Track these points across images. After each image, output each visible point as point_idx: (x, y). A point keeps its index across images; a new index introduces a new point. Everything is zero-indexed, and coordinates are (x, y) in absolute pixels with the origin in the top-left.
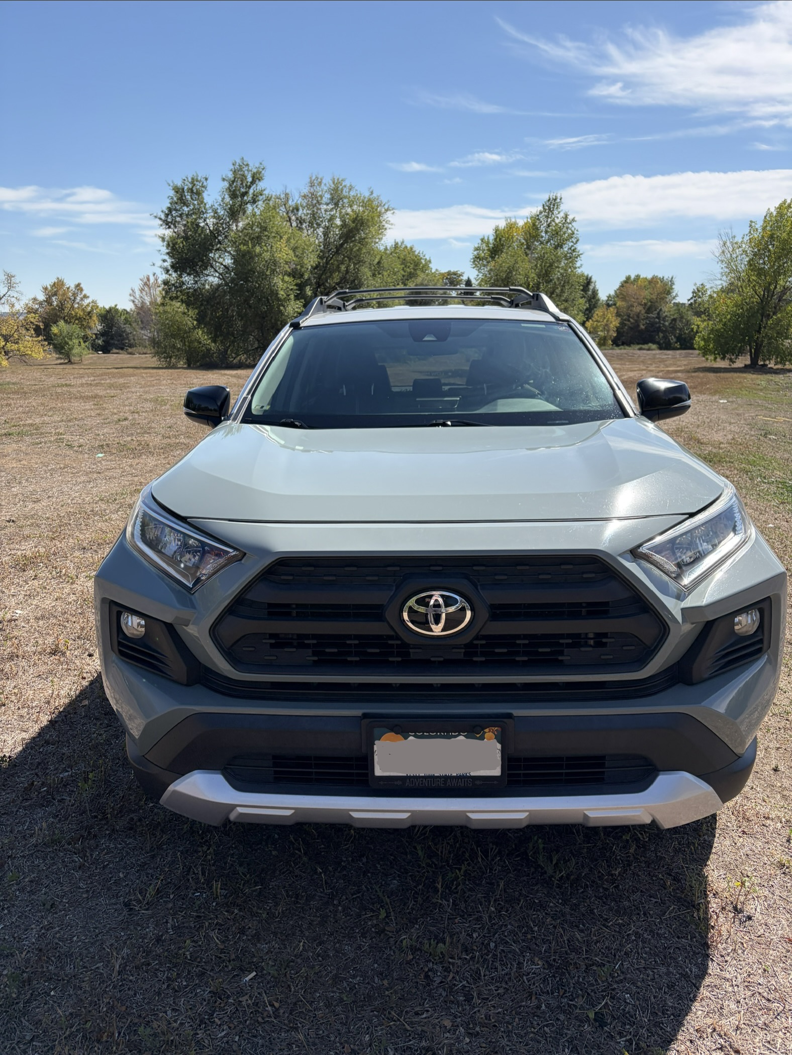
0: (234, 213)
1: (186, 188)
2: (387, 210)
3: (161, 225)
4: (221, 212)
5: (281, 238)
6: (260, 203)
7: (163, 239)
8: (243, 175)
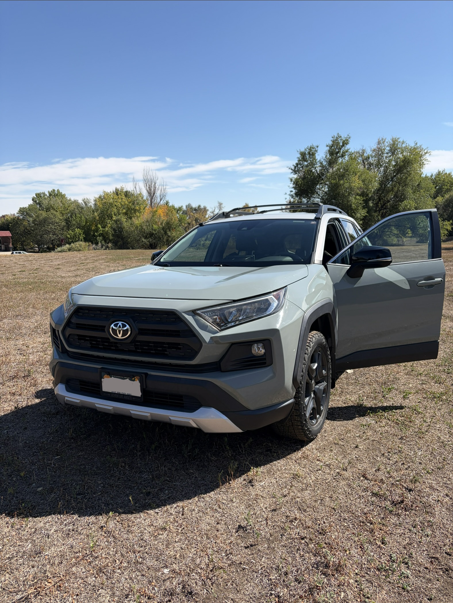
0: (331, 163)
1: (307, 152)
2: (426, 153)
3: (292, 173)
4: (324, 163)
5: (356, 174)
6: (346, 156)
7: (291, 180)
8: (338, 143)
